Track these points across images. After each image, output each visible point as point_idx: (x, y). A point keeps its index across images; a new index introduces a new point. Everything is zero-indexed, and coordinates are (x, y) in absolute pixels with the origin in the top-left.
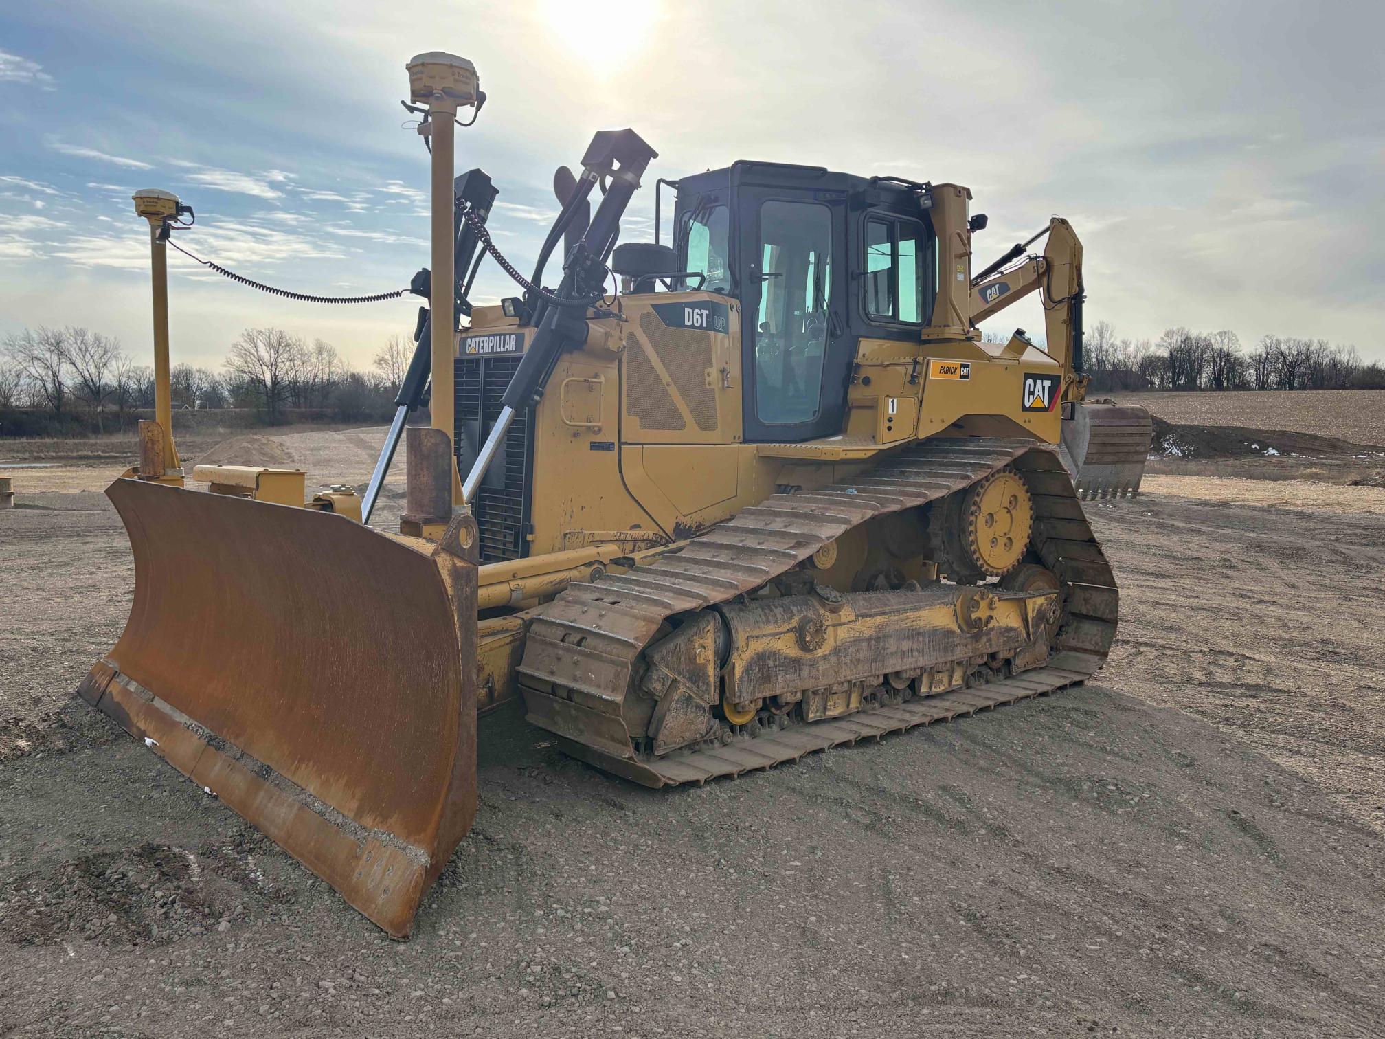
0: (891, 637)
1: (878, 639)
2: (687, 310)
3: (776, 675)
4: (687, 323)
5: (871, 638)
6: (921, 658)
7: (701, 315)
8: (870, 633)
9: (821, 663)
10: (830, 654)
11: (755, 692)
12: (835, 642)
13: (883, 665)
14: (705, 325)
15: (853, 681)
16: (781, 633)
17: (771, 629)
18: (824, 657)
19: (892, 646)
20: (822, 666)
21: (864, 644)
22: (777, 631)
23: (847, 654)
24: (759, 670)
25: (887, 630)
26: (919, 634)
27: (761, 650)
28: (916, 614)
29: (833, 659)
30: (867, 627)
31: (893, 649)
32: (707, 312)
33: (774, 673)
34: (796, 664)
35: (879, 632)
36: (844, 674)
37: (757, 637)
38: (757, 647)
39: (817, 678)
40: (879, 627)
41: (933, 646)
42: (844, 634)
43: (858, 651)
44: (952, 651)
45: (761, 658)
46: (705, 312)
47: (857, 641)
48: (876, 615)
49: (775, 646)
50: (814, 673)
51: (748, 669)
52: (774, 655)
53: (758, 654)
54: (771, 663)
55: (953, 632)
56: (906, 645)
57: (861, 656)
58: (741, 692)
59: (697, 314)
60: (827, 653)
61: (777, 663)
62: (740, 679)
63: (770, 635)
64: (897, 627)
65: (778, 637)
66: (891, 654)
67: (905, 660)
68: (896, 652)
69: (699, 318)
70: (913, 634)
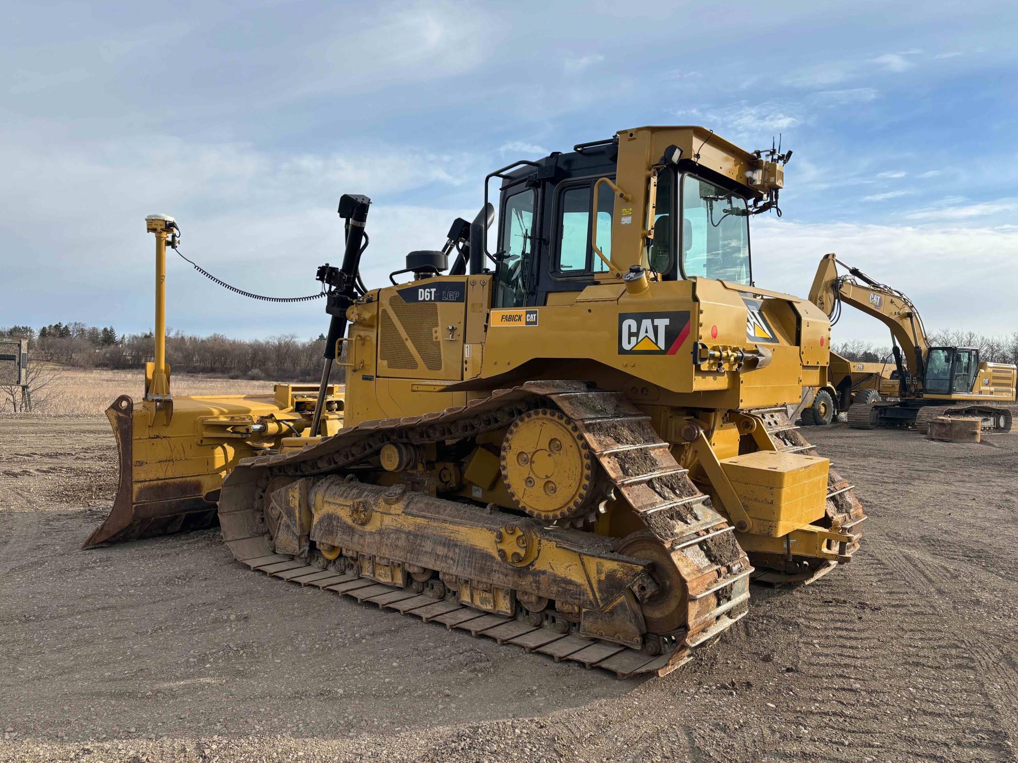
0: (428, 538)
1: (416, 536)
2: (420, 290)
3: (337, 533)
4: (420, 299)
5: (409, 533)
6: (455, 568)
7: (431, 293)
8: (410, 529)
9: (368, 536)
10: (375, 533)
11: (322, 538)
12: (381, 525)
13: (417, 558)
14: (433, 299)
15: (391, 561)
16: (345, 506)
17: (340, 501)
18: (371, 533)
19: (428, 546)
20: (368, 539)
21: (403, 536)
22: (344, 503)
23: (389, 538)
24: (327, 524)
25: (426, 531)
26: (456, 545)
27: (330, 512)
28: (456, 528)
29: (377, 538)
30: (409, 523)
31: (428, 549)
32: (435, 290)
33: (336, 531)
34: (350, 530)
35: (418, 530)
36: (384, 551)
37: (329, 503)
38: (328, 509)
39: (363, 546)
40: (419, 527)
41: (469, 562)
42: (387, 520)
43: (397, 539)
44: (489, 574)
45: (330, 517)
46: (433, 290)
47: (398, 531)
48: (418, 516)
49: (340, 513)
50: (361, 541)
51: (321, 521)
52: (338, 518)
53: (328, 514)
54: (335, 523)
55: (493, 558)
56: (441, 550)
57: (400, 543)
58: (314, 534)
59: (428, 292)
60: (374, 531)
61: (339, 525)
62: (316, 525)
63: (337, 504)
64: (435, 532)
65: (342, 507)
66: (426, 552)
67: (438, 562)
68: (431, 553)
69: (429, 294)
70: (450, 544)
